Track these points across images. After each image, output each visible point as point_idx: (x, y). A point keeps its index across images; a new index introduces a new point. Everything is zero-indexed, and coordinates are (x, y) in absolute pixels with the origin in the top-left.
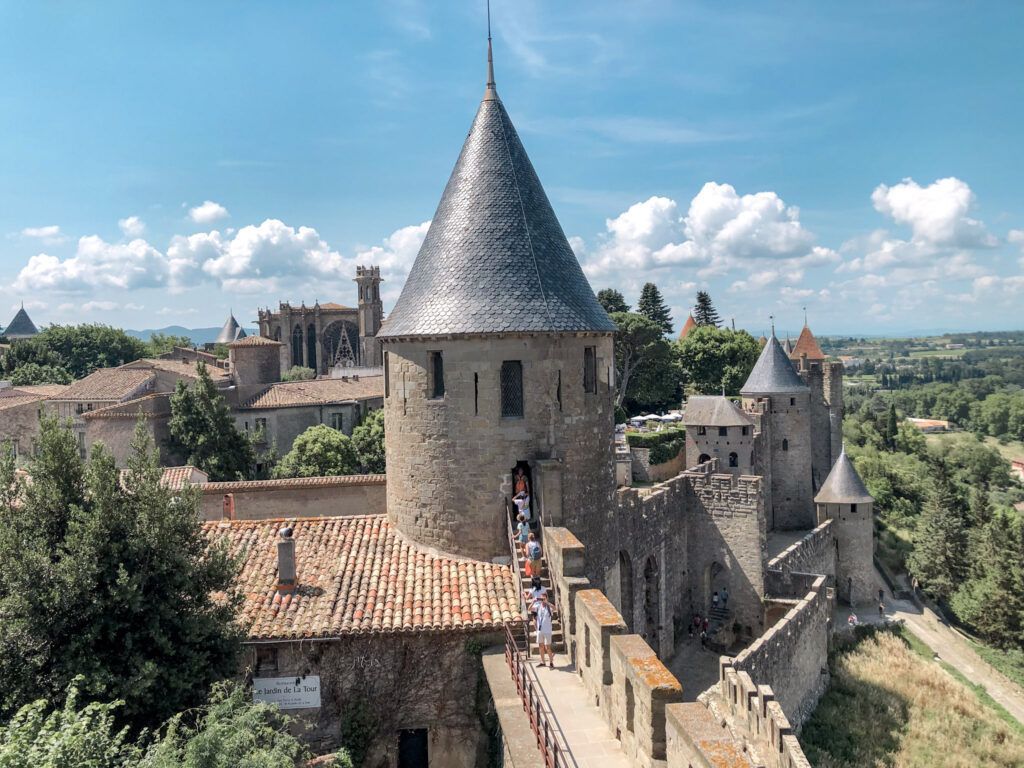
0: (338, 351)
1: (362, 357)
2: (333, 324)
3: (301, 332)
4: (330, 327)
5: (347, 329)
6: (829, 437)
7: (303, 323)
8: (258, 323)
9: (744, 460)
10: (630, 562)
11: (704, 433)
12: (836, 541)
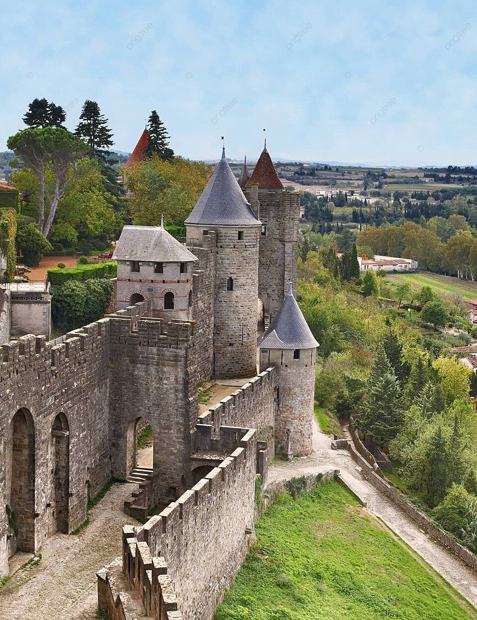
9: (180, 300)
10: (32, 422)
11: (138, 269)
12: (277, 389)
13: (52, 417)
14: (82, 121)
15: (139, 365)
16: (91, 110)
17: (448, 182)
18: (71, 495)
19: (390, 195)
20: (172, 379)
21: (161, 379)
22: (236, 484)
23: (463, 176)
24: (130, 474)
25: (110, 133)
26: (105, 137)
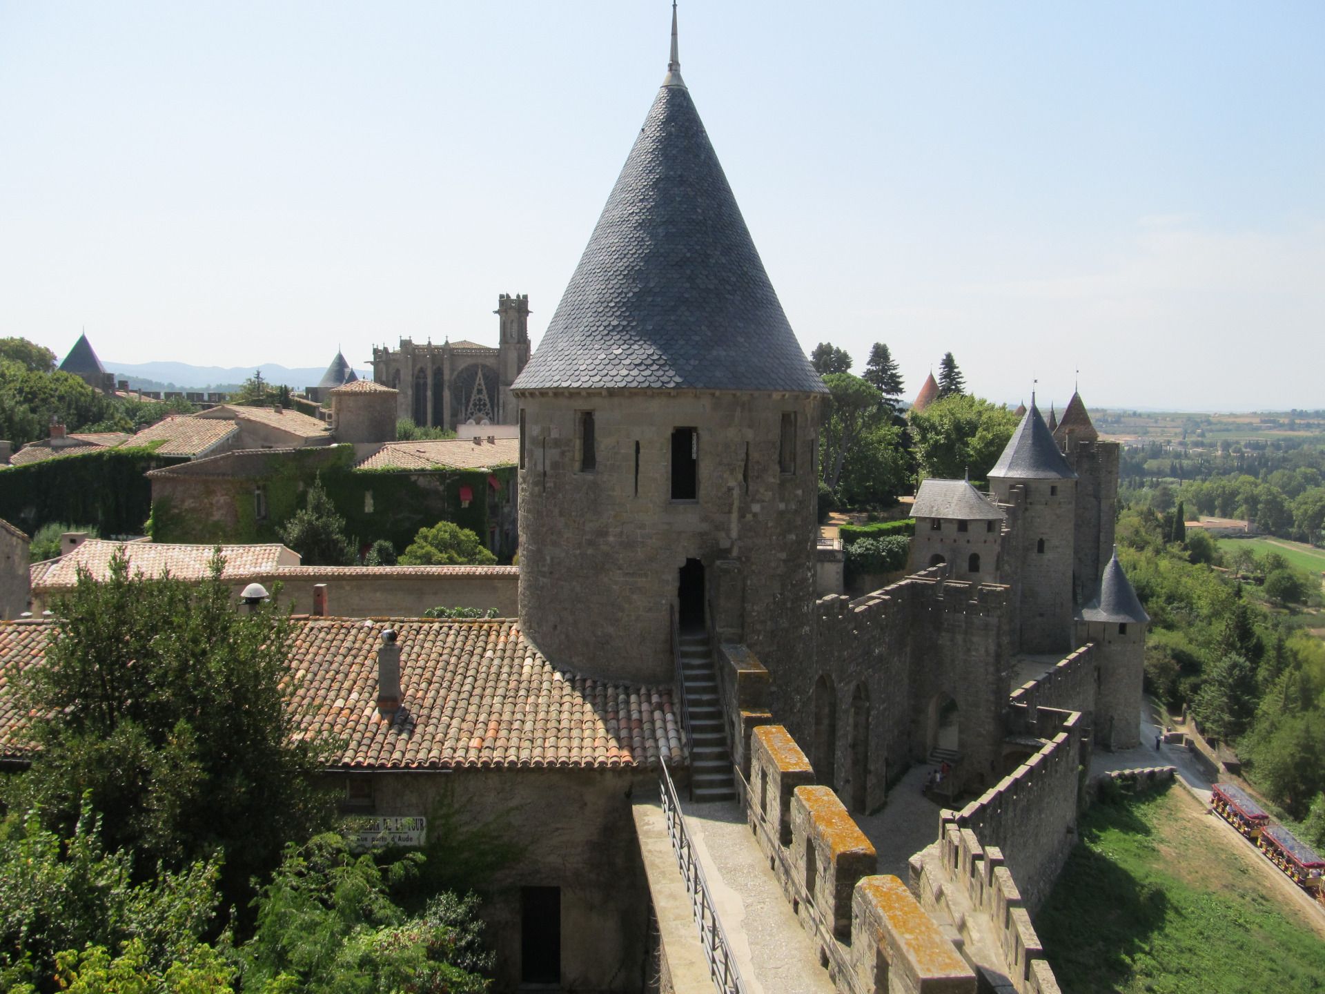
0: (472, 402)
1: (501, 412)
2: (467, 369)
3: (425, 377)
4: (462, 372)
5: (484, 375)
6: (1098, 537)
7: (429, 365)
8: (371, 363)
9: (987, 562)
10: (833, 689)
11: (939, 528)
12: (1098, 669)
13: (852, 686)
14: (869, 367)
15: (943, 634)
16: (880, 354)
17: (1292, 429)
18: (870, 772)
19: (1216, 445)
20: (982, 651)
21: (969, 650)
22: (1058, 775)
23: (1311, 421)
24: (931, 755)
25: (901, 380)
26: (894, 385)
